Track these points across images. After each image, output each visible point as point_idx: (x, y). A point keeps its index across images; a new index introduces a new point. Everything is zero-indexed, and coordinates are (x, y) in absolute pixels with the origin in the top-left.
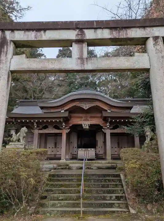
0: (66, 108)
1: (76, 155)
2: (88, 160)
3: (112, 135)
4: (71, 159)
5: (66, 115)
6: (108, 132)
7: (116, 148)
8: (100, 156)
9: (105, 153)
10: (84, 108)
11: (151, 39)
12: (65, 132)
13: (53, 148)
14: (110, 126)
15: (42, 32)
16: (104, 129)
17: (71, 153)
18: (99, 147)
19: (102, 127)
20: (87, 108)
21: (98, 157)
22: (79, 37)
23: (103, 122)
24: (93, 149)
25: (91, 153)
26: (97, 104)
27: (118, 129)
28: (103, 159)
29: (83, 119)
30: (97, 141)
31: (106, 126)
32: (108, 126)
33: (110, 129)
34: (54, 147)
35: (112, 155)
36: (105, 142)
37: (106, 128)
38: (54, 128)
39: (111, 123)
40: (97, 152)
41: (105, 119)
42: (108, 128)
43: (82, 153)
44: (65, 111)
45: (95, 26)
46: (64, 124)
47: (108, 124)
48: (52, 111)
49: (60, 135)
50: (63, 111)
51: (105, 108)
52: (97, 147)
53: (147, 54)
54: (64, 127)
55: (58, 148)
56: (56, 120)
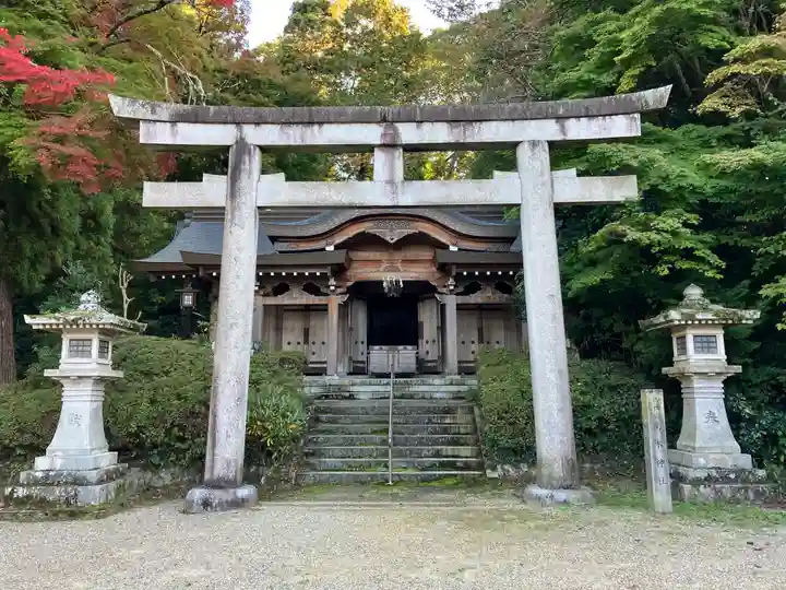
0: (339, 239)
1: (363, 362)
2: (398, 375)
3: (460, 307)
4: (350, 374)
5: (340, 257)
6: (451, 302)
7: (473, 342)
8: (429, 365)
9: (443, 357)
10: (388, 239)
11: (526, 145)
12: (335, 302)
13: (299, 343)
14: (455, 286)
15: (316, 127)
16: (439, 293)
17: (350, 358)
18: (427, 342)
19: (434, 289)
20: (396, 239)
21: (424, 369)
22: (388, 140)
23: (437, 275)
24: (410, 347)
25: (405, 356)
26: (420, 229)
27: (478, 293)
28: (437, 373)
29: (384, 265)
30: (422, 323)
31: (445, 287)
32: (452, 288)
33: (457, 294)
34: (302, 342)
35: (459, 362)
36: (442, 329)
37: (444, 290)
38: (304, 290)
39: (459, 278)
40: (422, 354)
41: (444, 269)
42: (451, 291)
43: (380, 357)
44: (337, 247)
45: (419, 119)
46: (332, 282)
47: (451, 281)
48: (303, 246)
49: (324, 309)
50: (330, 248)
51: (443, 238)
52: (420, 341)
53: (516, 174)
54: (332, 288)
55: (314, 343)
56: (312, 271)
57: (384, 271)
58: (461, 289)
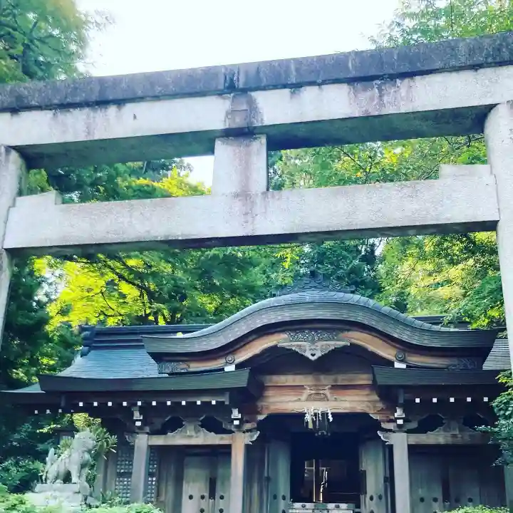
0: (243, 356)
3: (413, 450)
6: (400, 443)
7: (435, 500)
10: (308, 354)
11: (504, 110)
12: (240, 443)
13: (203, 497)
14: (405, 420)
16: (384, 430)
18: (371, 498)
19: (376, 425)
20: (319, 354)
22: (239, 122)
24: (344, 506)
26: (354, 341)
29: (308, 392)
30: (365, 472)
31: (391, 421)
32: (400, 422)
33: (409, 432)
36: (390, 480)
37: (391, 426)
38: (201, 426)
39: (409, 407)
41: (388, 395)
42: (399, 426)
44: (239, 366)
45: (293, 80)
46: (236, 414)
47: (399, 413)
48: (195, 367)
49: (225, 451)
50: (231, 368)
51: (386, 352)
52: (362, 497)
54: (236, 423)
55: (222, 498)
56: (206, 399)
57: (307, 400)
58: (414, 425)
